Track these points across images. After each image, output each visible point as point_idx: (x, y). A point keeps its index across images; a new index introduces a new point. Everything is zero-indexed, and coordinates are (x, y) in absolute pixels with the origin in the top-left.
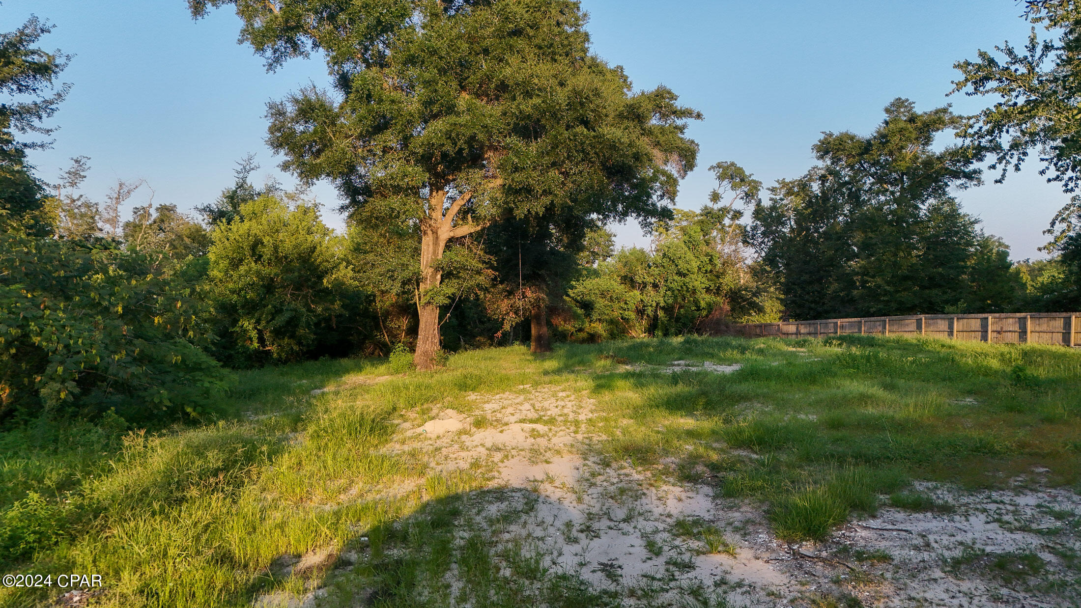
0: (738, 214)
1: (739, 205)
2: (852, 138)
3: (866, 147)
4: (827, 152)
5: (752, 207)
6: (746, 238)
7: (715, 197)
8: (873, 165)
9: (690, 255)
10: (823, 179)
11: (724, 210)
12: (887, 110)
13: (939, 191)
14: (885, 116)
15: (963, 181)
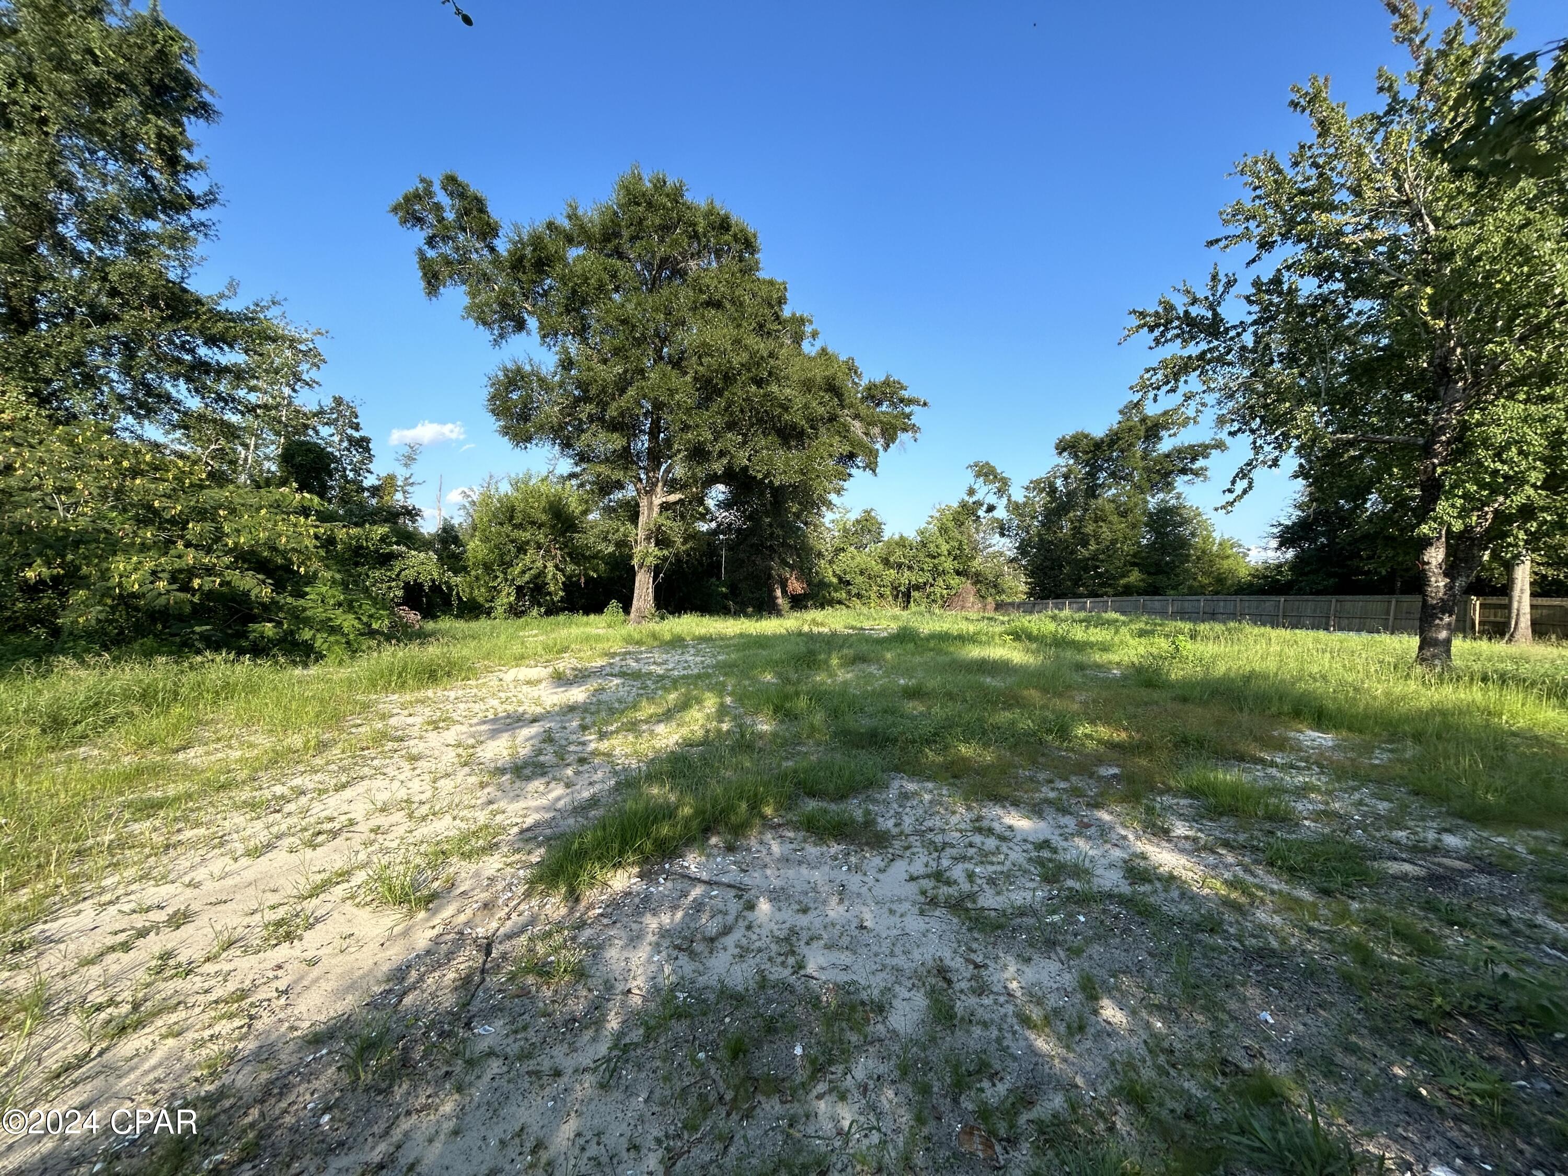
0: (991, 509)
1: (992, 499)
2: (1086, 436)
3: (1098, 445)
4: (1064, 450)
5: (1005, 500)
6: (1003, 530)
7: (971, 492)
8: (1107, 461)
9: (940, 541)
10: (1066, 477)
11: (979, 504)
12: (1121, 412)
13: (1169, 486)
14: (1119, 417)
15: (1190, 477)
